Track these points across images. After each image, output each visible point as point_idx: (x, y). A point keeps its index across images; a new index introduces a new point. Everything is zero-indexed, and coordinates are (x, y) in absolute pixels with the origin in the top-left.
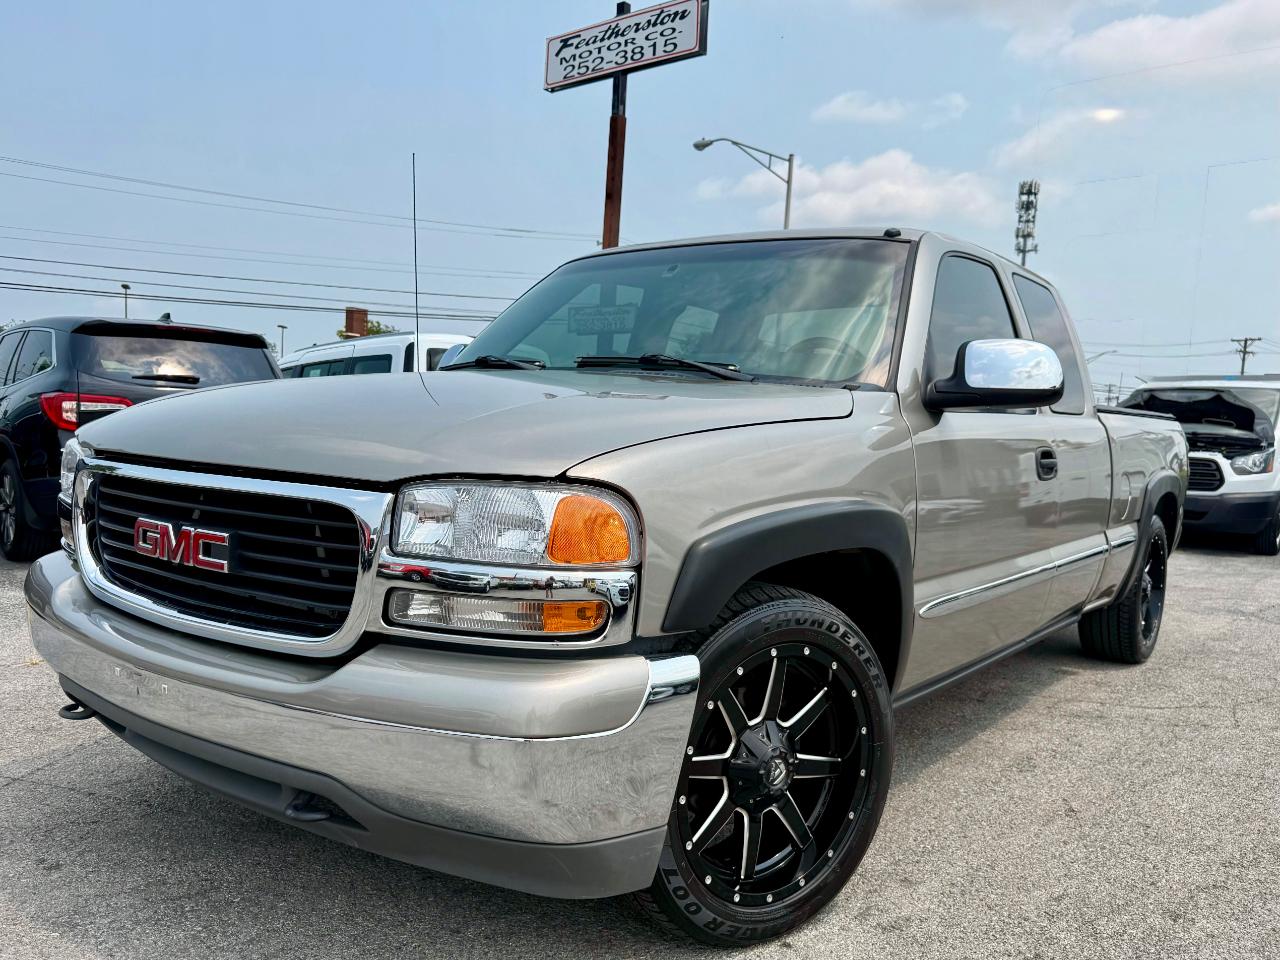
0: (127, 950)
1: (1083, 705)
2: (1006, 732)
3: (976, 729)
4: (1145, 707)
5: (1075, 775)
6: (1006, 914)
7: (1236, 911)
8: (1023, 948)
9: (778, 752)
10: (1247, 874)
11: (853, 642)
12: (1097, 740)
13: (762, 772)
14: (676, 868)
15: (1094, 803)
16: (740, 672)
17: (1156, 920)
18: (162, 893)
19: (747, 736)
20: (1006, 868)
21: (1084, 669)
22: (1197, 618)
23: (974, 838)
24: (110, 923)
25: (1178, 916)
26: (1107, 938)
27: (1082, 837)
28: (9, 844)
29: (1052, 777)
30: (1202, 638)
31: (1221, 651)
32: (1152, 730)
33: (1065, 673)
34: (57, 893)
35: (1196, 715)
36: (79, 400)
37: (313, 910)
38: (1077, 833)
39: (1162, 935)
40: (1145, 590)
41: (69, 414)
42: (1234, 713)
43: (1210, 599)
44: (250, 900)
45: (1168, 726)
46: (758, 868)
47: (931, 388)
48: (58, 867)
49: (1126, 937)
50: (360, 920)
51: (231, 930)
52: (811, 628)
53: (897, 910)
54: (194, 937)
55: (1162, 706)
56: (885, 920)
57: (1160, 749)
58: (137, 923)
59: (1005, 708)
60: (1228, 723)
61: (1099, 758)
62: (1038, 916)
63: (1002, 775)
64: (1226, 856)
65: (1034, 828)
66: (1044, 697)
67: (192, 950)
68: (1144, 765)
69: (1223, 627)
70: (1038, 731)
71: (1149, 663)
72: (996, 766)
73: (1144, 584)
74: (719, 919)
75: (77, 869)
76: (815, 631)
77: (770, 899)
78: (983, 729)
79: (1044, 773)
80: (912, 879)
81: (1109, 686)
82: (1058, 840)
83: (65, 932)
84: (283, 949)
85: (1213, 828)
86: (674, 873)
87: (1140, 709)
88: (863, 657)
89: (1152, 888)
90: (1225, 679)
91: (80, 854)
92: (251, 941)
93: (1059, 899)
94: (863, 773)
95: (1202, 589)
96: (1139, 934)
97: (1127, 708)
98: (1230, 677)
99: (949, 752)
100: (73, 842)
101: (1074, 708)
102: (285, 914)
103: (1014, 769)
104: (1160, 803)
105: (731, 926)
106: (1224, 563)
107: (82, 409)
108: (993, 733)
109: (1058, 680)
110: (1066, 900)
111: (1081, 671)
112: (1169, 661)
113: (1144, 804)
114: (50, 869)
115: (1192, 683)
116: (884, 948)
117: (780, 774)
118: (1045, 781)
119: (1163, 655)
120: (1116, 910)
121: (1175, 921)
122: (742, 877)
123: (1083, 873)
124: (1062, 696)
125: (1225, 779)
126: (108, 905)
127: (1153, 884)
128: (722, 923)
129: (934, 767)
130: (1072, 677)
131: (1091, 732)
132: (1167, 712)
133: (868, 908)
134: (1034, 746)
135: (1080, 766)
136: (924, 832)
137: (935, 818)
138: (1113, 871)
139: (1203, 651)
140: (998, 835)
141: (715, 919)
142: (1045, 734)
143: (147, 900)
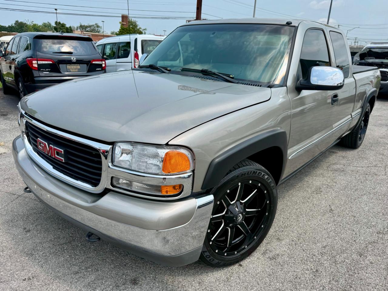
0: (47, 265)
1: (338, 166)
2: (313, 177)
3: (304, 176)
4: (357, 167)
5: (334, 194)
6: (308, 253)
7: (380, 253)
8: (313, 267)
9: (240, 212)
10: (385, 237)
11: (266, 177)
12: (342, 180)
13: (235, 218)
14: (206, 250)
15: (339, 207)
16: (228, 191)
17: (355, 256)
18: (58, 242)
19: (230, 207)
20: (310, 233)
21: (340, 151)
22: (376, 128)
23: (301, 221)
24: (43, 254)
25: (362, 255)
26: (339, 263)
27: (334, 221)
28: (16, 222)
29: (326, 196)
30: (377, 137)
31: (383, 143)
32: (359, 176)
33: (333, 152)
34: (28, 241)
35: (374, 170)
36: (37, 61)
37: (101, 249)
38: (332, 220)
39: (356, 263)
40: (362, 126)
41: (35, 65)
42: (385, 169)
43: (381, 120)
44: (84, 245)
45: (364, 174)
46: (233, 242)
47: (299, 83)
48: (29, 231)
49: (345, 263)
50: (114, 253)
51: (77, 257)
52: (252, 175)
53: (275, 251)
54: (66, 260)
55: (363, 166)
56: (271, 255)
57: (361, 184)
58: (50, 254)
59: (313, 167)
60: (383, 173)
61: (342, 188)
62: (318, 254)
63: (311, 195)
64: (378, 229)
65: (319, 217)
66: (326, 163)
67: (65, 265)
68: (355, 191)
69: (384, 132)
70: (324, 177)
71: (360, 149)
72: (309, 191)
73: (361, 124)
74: (220, 262)
75: (35, 232)
76: (254, 176)
77: (236, 253)
78: (306, 176)
79: (324, 194)
80: (280, 238)
81: (347, 158)
82: (326, 222)
83: (29, 257)
84: (91, 265)
85: (375, 218)
86: (206, 252)
87: (356, 168)
88: (269, 181)
89: (354, 243)
90: (383, 155)
91: (36, 226)
92: (82, 262)
93: (325, 247)
94: (267, 214)
95: (379, 116)
96: (349, 262)
97: (352, 167)
98: (385, 154)
99: (295, 186)
100: (34, 221)
101: (335, 167)
102: (93, 251)
103: (315, 193)
104: (359, 207)
105: (223, 263)
106: (386, 105)
107: (39, 63)
108: (309, 178)
109: (331, 156)
110: (327, 248)
111: (338, 151)
112: (366, 147)
113: (354, 208)
114: (26, 232)
115: (372, 157)
116: (270, 267)
117: (240, 218)
118: (324, 198)
119: (365, 145)
120: (343, 252)
121: (361, 256)
122: (228, 246)
123: (333, 236)
124: (332, 162)
125: (380, 197)
126: (43, 246)
127: (355, 241)
128: (221, 262)
129: (290, 192)
130: (336, 154)
131: (340, 177)
132: (364, 169)
133: (266, 250)
134: (322, 183)
135: (335, 191)
136: (285, 219)
137: (289, 213)
138: (343, 236)
139: (378, 143)
140: (308, 220)
141: (218, 262)
142: (325, 178)
143: (54, 245)
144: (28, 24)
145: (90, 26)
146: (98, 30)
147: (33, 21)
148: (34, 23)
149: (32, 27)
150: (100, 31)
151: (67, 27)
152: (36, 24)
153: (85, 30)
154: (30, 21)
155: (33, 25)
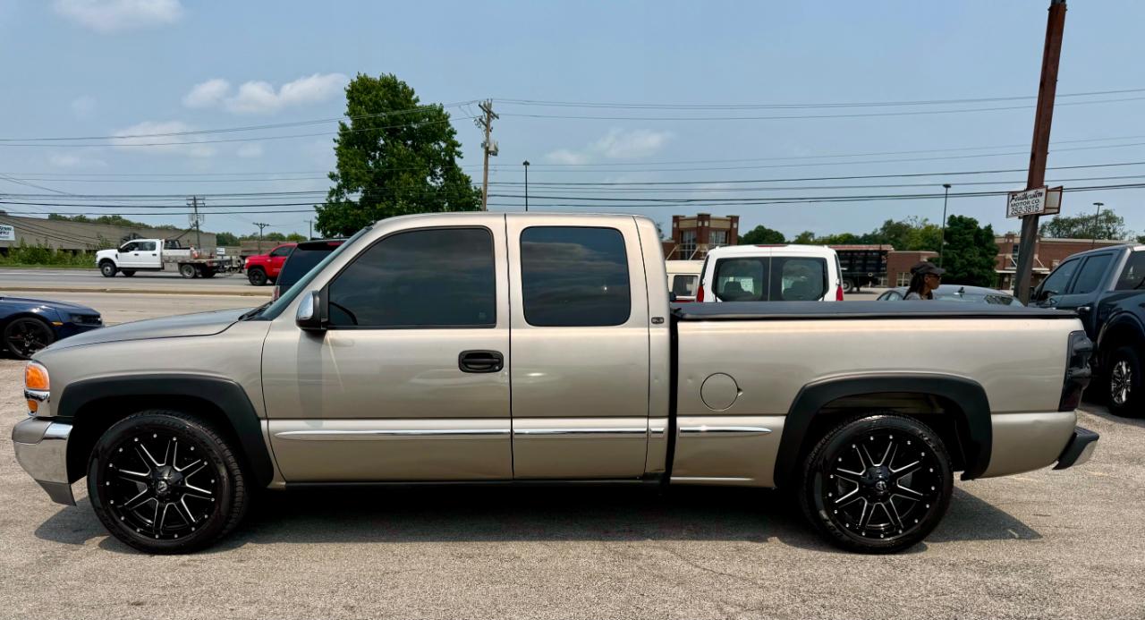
9: (163, 479)
144: (914, 226)
145: (1084, 221)
146: (1109, 228)
147: (927, 220)
148: (927, 223)
149: (922, 235)
150: (1114, 232)
151: (979, 229)
152: (932, 226)
153: (1069, 231)
154: (919, 219)
155: (926, 228)
